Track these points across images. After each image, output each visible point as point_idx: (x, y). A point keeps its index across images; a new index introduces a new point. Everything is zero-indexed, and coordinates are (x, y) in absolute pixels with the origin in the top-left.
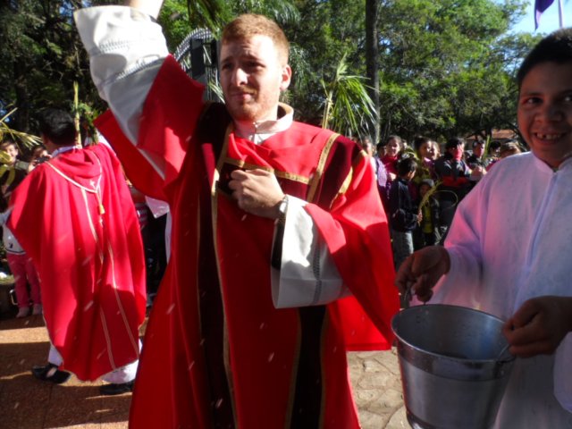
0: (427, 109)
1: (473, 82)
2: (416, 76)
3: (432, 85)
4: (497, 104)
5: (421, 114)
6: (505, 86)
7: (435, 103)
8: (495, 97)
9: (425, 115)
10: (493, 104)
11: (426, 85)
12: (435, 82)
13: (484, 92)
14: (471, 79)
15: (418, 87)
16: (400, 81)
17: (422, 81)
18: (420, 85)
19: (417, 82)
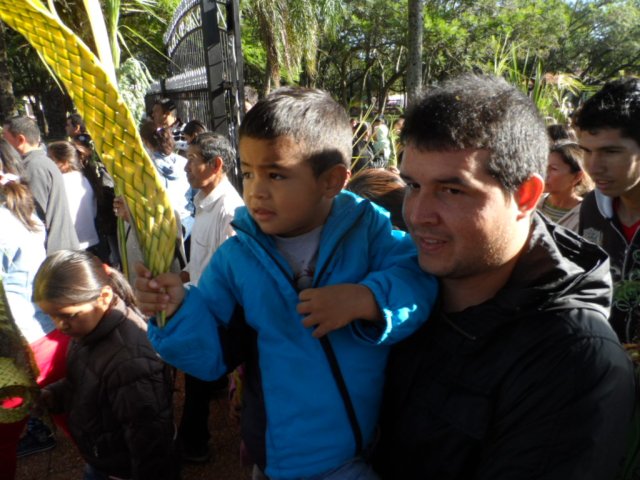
0: (474, 52)
1: (529, 20)
3: (482, 23)
5: (468, 57)
6: (565, 25)
7: (484, 45)
8: (553, 37)
10: (551, 46)
11: (476, 23)
12: (486, 20)
13: (541, 31)
14: (528, 16)
15: (466, 25)
17: (471, 18)
18: (468, 23)
19: (465, 19)
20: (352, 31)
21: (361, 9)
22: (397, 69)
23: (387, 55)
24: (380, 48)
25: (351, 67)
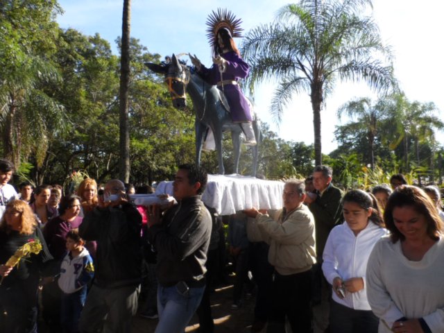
0: (158, 160)
1: (189, 143)
2: (150, 136)
3: (162, 142)
5: (154, 163)
7: (164, 156)
9: (157, 163)
11: (158, 142)
12: (164, 142)
14: (189, 141)
15: (152, 143)
16: (140, 138)
17: (155, 139)
18: (154, 141)
19: (152, 140)
20: (76, 140)
21: (82, 127)
22: (108, 168)
23: (100, 158)
24: (96, 154)
25: (72, 167)
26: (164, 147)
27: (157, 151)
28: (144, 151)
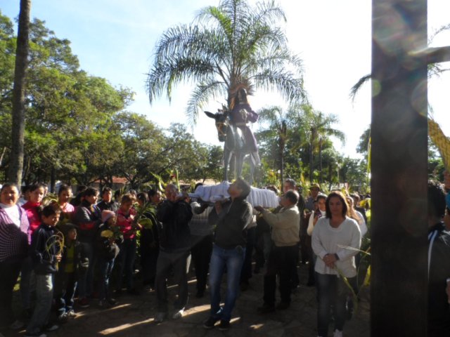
2: (55, 130)
4: (116, 159)
9: (62, 161)
16: (41, 131)
26: (71, 143)
27: (62, 147)
28: (45, 147)
